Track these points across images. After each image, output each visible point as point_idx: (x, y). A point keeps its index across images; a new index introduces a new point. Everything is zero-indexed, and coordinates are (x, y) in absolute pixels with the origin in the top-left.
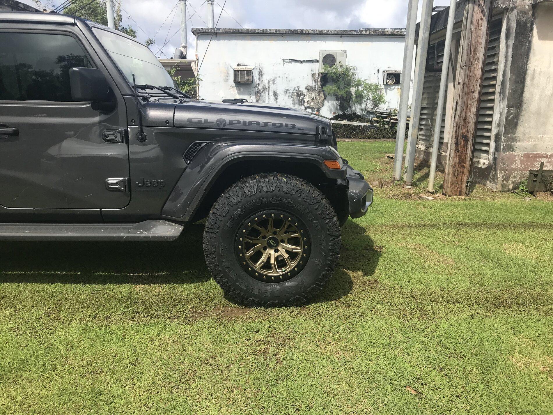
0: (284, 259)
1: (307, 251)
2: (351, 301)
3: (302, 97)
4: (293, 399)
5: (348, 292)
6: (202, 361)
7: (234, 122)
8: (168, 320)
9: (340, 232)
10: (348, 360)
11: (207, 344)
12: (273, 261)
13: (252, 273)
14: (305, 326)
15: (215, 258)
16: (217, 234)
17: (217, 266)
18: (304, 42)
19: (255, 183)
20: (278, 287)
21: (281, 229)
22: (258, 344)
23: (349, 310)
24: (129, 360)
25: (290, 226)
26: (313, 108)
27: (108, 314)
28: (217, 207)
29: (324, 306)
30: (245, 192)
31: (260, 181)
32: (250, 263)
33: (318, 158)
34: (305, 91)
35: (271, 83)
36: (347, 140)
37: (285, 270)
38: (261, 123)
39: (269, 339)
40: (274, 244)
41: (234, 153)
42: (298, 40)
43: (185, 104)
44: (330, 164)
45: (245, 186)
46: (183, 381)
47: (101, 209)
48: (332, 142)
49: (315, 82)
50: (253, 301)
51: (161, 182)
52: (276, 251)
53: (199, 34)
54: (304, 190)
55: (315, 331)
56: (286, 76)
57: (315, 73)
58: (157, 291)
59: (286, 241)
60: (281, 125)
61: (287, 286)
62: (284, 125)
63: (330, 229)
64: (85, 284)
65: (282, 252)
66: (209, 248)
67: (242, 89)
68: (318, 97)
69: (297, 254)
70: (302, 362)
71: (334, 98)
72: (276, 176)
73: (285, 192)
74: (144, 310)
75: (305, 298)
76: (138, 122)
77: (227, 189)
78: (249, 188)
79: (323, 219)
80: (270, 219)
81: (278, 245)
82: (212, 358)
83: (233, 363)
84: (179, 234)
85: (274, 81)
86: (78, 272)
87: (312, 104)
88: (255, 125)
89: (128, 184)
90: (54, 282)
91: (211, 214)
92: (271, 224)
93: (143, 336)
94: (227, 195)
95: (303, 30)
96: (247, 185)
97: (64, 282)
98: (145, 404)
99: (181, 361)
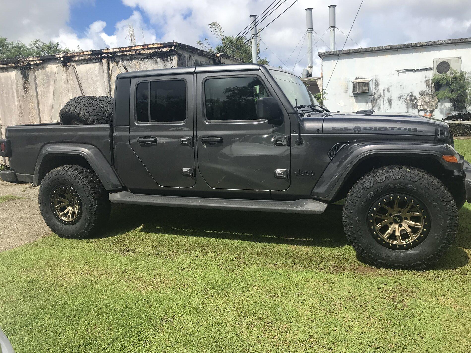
0: (407, 232)
1: (428, 227)
2: (468, 271)
3: (416, 101)
4: (419, 331)
5: (465, 265)
6: (345, 298)
7: (367, 128)
8: (317, 270)
9: (458, 213)
10: (465, 311)
11: (348, 288)
12: (397, 234)
13: (381, 242)
14: (426, 285)
15: (352, 228)
16: (354, 210)
17: (354, 234)
18: (418, 53)
19: (384, 173)
20: (402, 254)
21: (405, 208)
22: (387, 292)
23: (465, 278)
24: (295, 291)
25: (412, 207)
26: (426, 111)
27: (275, 262)
28: (354, 190)
29: (442, 273)
30: (376, 180)
31: (388, 172)
32: (379, 234)
33: (437, 154)
34: (418, 96)
35: (386, 91)
36: (462, 138)
37: (408, 241)
38: (388, 128)
39: (396, 290)
40: (399, 220)
41: (367, 151)
42: (412, 53)
43: (329, 117)
44: (448, 159)
45: (376, 175)
46: (333, 309)
47: (270, 190)
48: (450, 140)
49: (429, 88)
50: (381, 262)
51: (312, 172)
52: (401, 226)
53: (324, 57)
54: (425, 178)
55: (435, 289)
56: (400, 84)
57: (429, 80)
58: (306, 250)
59: (409, 218)
60: (405, 129)
61: (410, 254)
62: (407, 129)
63: (448, 210)
64: (257, 242)
65: (405, 226)
66: (347, 220)
67: (359, 98)
68: (432, 101)
69: (418, 229)
70: (424, 308)
71: (448, 100)
72: (402, 168)
73: (409, 179)
74: (299, 262)
75: (425, 264)
76: (298, 131)
77: (361, 177)
78: (379, 177)
79: (442, 201)
80: (396, 201)
81: (402, 221)
82: (353, 297)
83: (369, 302)
84: (324, 210)
85: (388, 89)
86: (251, 234)
87: (425, 107)
88: (384, 130)
89: (289, 174)
90: (237, 239)
91: (349, 196)
92: (397, 205)
93: (301, 278)
94: (362, 182)
95: (417, 43)
96: (378, 174)
97: (243, 240)
98: (309, 318)
99: (330, 296)
